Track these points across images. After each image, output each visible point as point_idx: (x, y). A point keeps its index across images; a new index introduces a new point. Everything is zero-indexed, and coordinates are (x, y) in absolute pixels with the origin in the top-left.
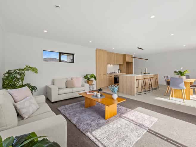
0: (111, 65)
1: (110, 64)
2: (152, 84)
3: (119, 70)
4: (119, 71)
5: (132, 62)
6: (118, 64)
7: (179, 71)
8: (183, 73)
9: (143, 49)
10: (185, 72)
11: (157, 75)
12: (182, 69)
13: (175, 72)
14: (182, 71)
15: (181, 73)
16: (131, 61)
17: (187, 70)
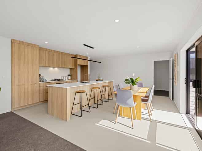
0: (56, 69)
1: (54, 68)
2: (105, 94)
3: (69, 75)
4: (70, 77)
5: (87, 66)
6: (68, 68)
7: (130, 79)
8: (135, 81)
9: (93, 48)
10: (137, 80)
11: (112, 82)
12: (133, 76)
13: (127, 80)
14: (134, 79)
15: (133, 82)
16: (85, 65)
17: (138, 78)
